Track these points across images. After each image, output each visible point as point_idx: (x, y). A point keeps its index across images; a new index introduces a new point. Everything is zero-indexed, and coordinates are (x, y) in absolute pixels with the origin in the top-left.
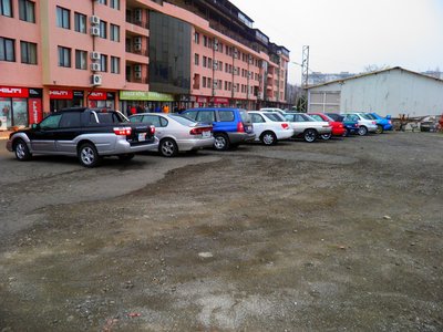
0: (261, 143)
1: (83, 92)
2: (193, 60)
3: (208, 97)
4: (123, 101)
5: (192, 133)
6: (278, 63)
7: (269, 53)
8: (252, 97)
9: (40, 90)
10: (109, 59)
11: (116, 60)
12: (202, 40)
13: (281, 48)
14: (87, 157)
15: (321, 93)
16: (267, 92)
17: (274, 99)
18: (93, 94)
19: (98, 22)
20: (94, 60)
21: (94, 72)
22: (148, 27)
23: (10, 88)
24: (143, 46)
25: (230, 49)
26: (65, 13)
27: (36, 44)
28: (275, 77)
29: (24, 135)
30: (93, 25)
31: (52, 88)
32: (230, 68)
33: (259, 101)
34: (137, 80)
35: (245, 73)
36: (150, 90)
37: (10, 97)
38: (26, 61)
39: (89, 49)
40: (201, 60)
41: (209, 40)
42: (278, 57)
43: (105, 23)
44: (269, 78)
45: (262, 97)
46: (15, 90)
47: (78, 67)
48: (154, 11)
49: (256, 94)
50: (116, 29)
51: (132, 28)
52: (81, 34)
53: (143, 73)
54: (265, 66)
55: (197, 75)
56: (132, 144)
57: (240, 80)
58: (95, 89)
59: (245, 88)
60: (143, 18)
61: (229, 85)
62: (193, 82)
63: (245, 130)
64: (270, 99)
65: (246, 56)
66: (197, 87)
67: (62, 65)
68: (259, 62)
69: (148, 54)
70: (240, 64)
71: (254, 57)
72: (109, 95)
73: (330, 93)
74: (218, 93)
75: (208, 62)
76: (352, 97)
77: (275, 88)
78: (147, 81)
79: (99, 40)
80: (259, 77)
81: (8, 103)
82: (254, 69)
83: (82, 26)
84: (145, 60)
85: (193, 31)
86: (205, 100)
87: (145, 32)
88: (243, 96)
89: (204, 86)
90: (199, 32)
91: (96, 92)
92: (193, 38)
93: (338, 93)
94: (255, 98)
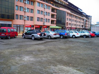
0: (72, 37)
1: (42, 26)
2: (66, 19)
3: (70, 28)
4: (50, 28)
5: (54, 35)
6: (89, 20)
7: (86, 17)
8: (81, 27)
9: (33, 26)
10: (47, 19)
11: (49, 20)
12: (69, 15)
13: (89, 16)
14: (33, 38)
16: (85, 26)
17: (87, 28)
18: (44, 27)
19: (45, 12)
20: (44, 20)
21: (44, 22)
22: (56, 13)
23: (28, 25)
24: (55, 17)
25: (76, 17)
26: (39, 11)
27: (33, 17)
28: (88, 23)
29: (24, 34)
30: (44, 13)
31: (36, 25)
32: (76, 21)
33: (83, 28)
34: (54, 24)
35: (80, 22)
36: (56, 26)
37: (28, 27)
38: (31, 20)
39: (43, 18)
40: (69, 19)
41: (71, 15)
42: (89, 18)
43: (47, 12)
44: (86, 23)
45: (84, 27)
46: (29, 26)
47: (41, 21)
48: (58, 9)
49: (82, 27)
50: (49, 13)
51: (53, 13)
52: (42, 15)
53: (55, 22)
54: (85, 20)
55: (67, 23)
56: (40, 36)
57: (78, 24)
58: (44, 25)
59: (79, 25)
60: (55, 11)
61: (75, 25)
62: (66, 24)
63: (67, 35)
64: (86, 28)
65: (80, 18)
66: (67, 25)
67: (38, 21)
68: (83, 19)
69: (56, 18)
70: (78, 20)
71: (82, 18)
72: (47, 27)
74: (72, 26)
75: (70, 20)
77: (88, 25)
78: (56, 24)
79: (46, 16)
80: (83, 23)
81: (27, 28)
82: (82, 21)
83: (42, 13)
84: (55, 20)
85: (67, 13)
86: (69, 28)
88: (79, 27)
89: (69, 25)
90: (68, 13)
91: (45, 26)
92: (67, 15)
94: (82, 28)
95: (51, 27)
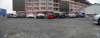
1: (46, 12)
9: (39, 12)
10: (50, 8)
15: (82, 10)
22: (59, 3)
24: (59, 5)
34: (58, 10)
38: (37, 9)
39: (46, 7)
46: (36, 12)
47: (44, 9)
52: (45, 5)
53: (59, 9)
62: (70, 10)
73: (83, 10)
75: (75, 7)
76: (87, 10)
84: (59, 7)
85: (70, 3)
87: (59, 4)
93: (85, 10)
95: (54, 13)
